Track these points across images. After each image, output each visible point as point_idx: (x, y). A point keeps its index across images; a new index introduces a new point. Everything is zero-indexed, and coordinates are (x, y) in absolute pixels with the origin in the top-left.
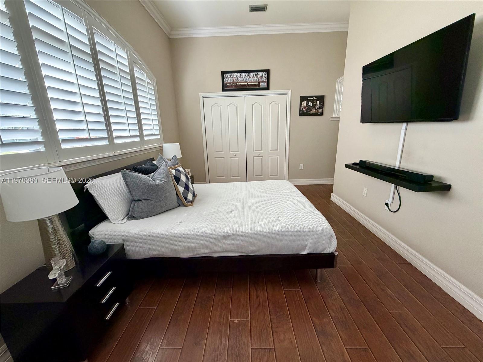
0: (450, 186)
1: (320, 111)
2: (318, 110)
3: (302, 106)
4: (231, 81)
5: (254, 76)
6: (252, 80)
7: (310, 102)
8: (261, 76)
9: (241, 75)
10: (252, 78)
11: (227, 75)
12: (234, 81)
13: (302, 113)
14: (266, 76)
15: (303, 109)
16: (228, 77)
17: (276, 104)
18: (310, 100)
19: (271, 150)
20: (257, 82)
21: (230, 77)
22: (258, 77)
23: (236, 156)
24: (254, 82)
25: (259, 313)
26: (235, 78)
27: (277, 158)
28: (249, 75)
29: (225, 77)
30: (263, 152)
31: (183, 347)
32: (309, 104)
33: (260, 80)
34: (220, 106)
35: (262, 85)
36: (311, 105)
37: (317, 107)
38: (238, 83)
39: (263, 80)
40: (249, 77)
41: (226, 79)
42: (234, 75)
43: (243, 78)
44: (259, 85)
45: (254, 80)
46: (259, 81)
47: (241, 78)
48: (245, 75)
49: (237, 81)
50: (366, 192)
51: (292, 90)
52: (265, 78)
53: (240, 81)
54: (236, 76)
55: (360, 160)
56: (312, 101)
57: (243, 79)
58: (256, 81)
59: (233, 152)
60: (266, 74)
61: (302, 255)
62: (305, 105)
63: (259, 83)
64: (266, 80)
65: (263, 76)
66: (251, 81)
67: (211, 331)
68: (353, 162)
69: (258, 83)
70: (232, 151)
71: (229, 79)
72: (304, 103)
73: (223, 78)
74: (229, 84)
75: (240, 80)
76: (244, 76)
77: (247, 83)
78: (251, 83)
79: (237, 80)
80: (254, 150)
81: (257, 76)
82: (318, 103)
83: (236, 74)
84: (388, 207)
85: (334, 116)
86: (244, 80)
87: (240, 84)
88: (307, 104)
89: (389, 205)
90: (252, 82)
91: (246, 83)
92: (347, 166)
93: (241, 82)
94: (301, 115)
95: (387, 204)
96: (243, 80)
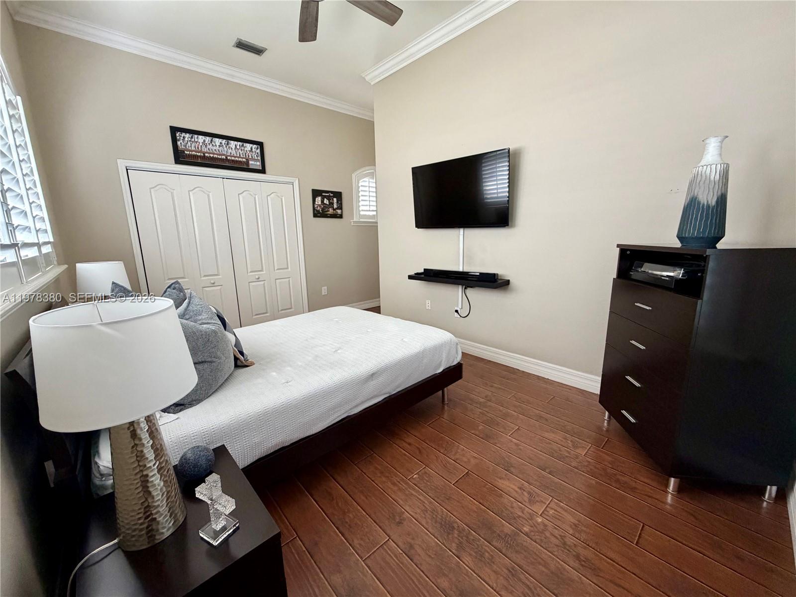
0: (509, 281)
1: (339, 211)
2: (337, 211)
3: (316, 203)
4: (193, 148)
5: (238, 147)
6: (234, 152)
7: (325, 199)
8: (250, 149)
9: (212, 140)
10: (233, 150)
11: (182, 135)
12: (200, 149)
13: (317, 214)
14: (258, 151)
15: (317, 207)
16: (186, 139)
17: (278, 196)
18: (325, 197)
19: (278, 269)
20: (244, 158)
21: (189, 139)
22: (244, 150)
23: (215, 285)
24: (238, 157)
25: (427, 456)
26: (201, 144)
27: (289, 280)
28: (228, 144)
29: (178, 138)
30: (264, 272)
31: (388, 536)
32: (325, 202)
33: (249, 156)
34: (172, 191)
35: (252, 164)
36: (328, 203)
37: (335, 206)
38: (209, 153)
39: (253, 156)
40: (229, 147)
41: (182, 141)
42: (198, 138)
43: (218, 147)
44: (247, 163)
45: (238, 153)
46: (247, 157)
47: (213, 145)
48: (221, 143)
49: (204, 149)
50: (429, 305)
51: (300, 179)
52: (257, 153)
53: (212, 152)
54: (202, 141)
55: (424, 269)
56: (329, 198)
57: (216, 147)
58: (242, 156)
59: (207, 278)
60: (257, 148)
61: (439, 373)
62: (320, 203)
63: (248, 160)
64: (259, 158)
65: (254, 150)
66: (232, 155)
67: (401, 502)
68: (416, 272)
69: (245, 160)
70: (205, 276)
71: (189, 143)
72: (319, 200)
73: (174, 140)
74: (188, 152)
75: (212, 149)
76: (218, 144)
77: (226, 157)
78: (233, 158)
79: (206, 147)
80: (249, 271)
81: (243, 148)
82: (336, 201)
83: (203, 137)
84: (458, 313)
85: (355, 220)
86: (219, 150)
87: (212, 155)
88: (322, 202)
89: (459, 312)
90: (235, 157)
91: (224, 157)
92: (410, 277)
93: (214, 154)
94: (315, 216)
95: (457, 311)
96: (217, 151)
